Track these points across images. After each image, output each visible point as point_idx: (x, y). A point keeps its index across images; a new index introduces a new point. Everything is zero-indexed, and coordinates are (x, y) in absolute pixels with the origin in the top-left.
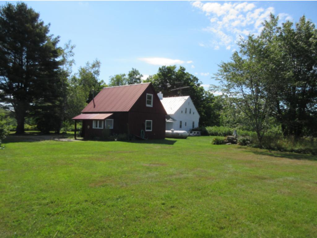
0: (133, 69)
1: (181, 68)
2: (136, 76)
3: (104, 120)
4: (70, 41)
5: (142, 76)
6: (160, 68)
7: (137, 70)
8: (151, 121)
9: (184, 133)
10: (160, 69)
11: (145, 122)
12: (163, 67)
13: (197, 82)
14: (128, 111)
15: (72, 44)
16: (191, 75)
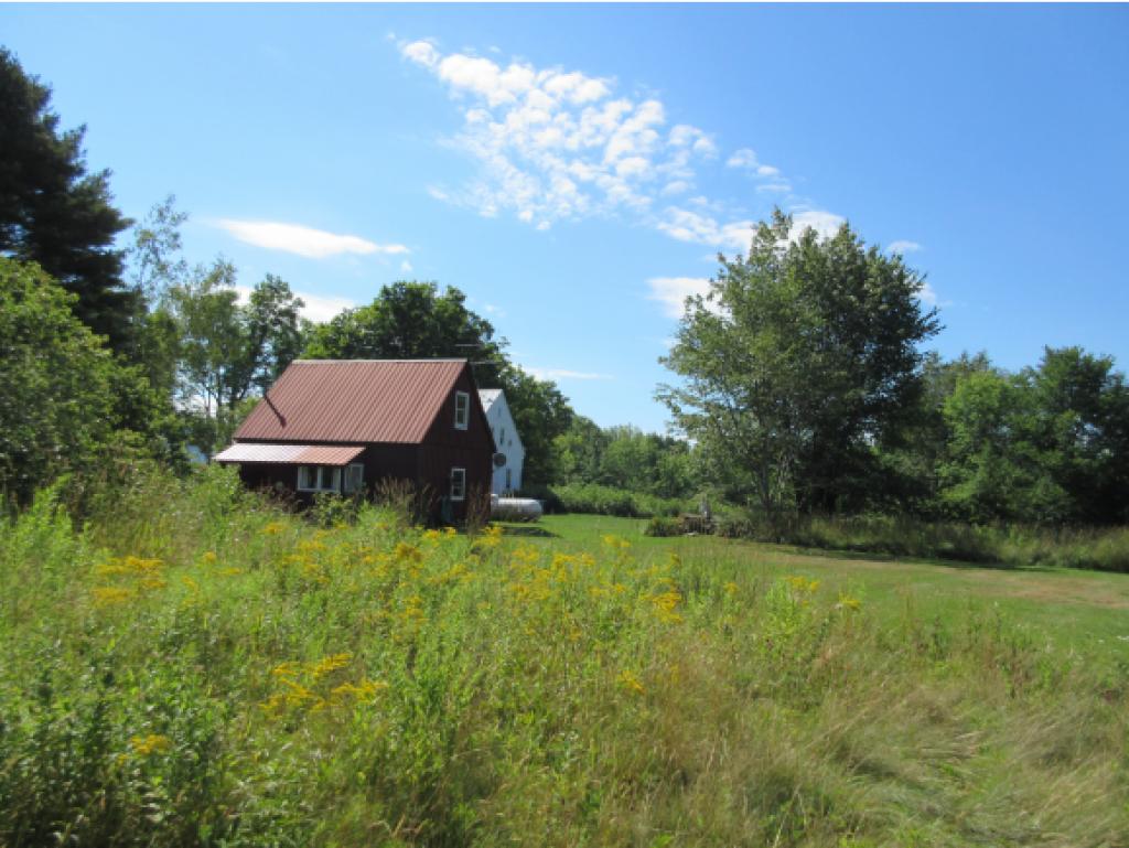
0: (269, 277)
1: (452, 291)
2: (280, 301)
3: (342, 467)
4: (170, 200)
5: (300, 304)
6: (385, 287)
7: (283, 280)
8: (464, 470)
9: (532, 505)
10: (386, 292)
11: (450, 471)
12: (396, 285)
13: (489, 338)
14: (418, 441)
15: (177, 209)
16: (472, 314)
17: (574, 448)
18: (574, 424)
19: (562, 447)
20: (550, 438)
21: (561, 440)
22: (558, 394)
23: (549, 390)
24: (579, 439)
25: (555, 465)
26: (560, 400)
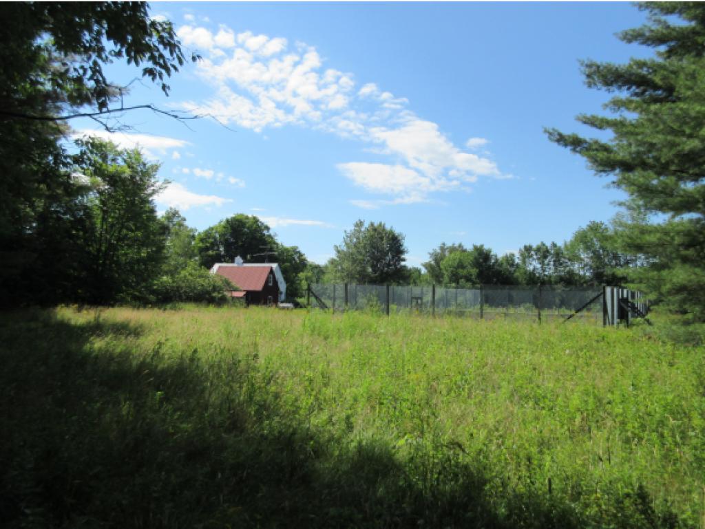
8: (271, 297)
11: (268, 298)
17: (307, 279)
18: (308, 267)
19: (302, 278)
20: (297, 273)
21: (301, 275)
22: (299, 253)
23: (295, 250)
24: (309, 274)
25: (299, 287)
26: (300, 255)
